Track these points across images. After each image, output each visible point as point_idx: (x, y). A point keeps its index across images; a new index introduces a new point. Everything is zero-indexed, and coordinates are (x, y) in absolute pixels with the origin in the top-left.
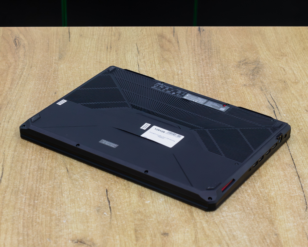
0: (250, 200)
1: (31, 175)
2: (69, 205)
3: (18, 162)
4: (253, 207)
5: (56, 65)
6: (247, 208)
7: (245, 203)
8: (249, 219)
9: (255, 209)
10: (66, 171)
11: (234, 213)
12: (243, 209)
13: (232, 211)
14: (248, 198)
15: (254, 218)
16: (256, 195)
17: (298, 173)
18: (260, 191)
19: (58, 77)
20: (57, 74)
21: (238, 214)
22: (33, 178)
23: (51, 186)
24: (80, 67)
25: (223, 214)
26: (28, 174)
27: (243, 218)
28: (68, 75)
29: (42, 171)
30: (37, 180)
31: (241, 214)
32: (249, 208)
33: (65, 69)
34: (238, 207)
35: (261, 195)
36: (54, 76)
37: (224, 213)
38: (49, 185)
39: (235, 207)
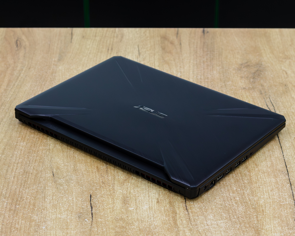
0: (238, 208)
1: (16, 179)
2: (51, 211)
3: (4, 166)
4: (240, 215)
5: (55, 67)
6: (234, 216)
7: (232, 211)
8: (234, 228)
9: (242, 217)
10: (52, 175)
11: (220, 222)
12: (229, 217)
13: (217, 219)
14: (236, 206)
15: (239, 227)
16: (244, 203)
17: (291, 181)
18: (249, 199)
19: (56, 79)
20: (55, 75)
21: (223, 223)
22: (17, 181)
23: (34, 190)
24: (78, 69)
25: (208, 223)
26: (12, 178)
27: (229, 227)
28: (66, 77)
29: (28, 174)
30: (21, 183)
31: (227, 223)
32: (235, 217)
33: (63, 71)
34: (224, 215)
35: (249, 202)
36: (51, 77)
37: (209, 221)
38: (33, 189)
39: (221, 215)
